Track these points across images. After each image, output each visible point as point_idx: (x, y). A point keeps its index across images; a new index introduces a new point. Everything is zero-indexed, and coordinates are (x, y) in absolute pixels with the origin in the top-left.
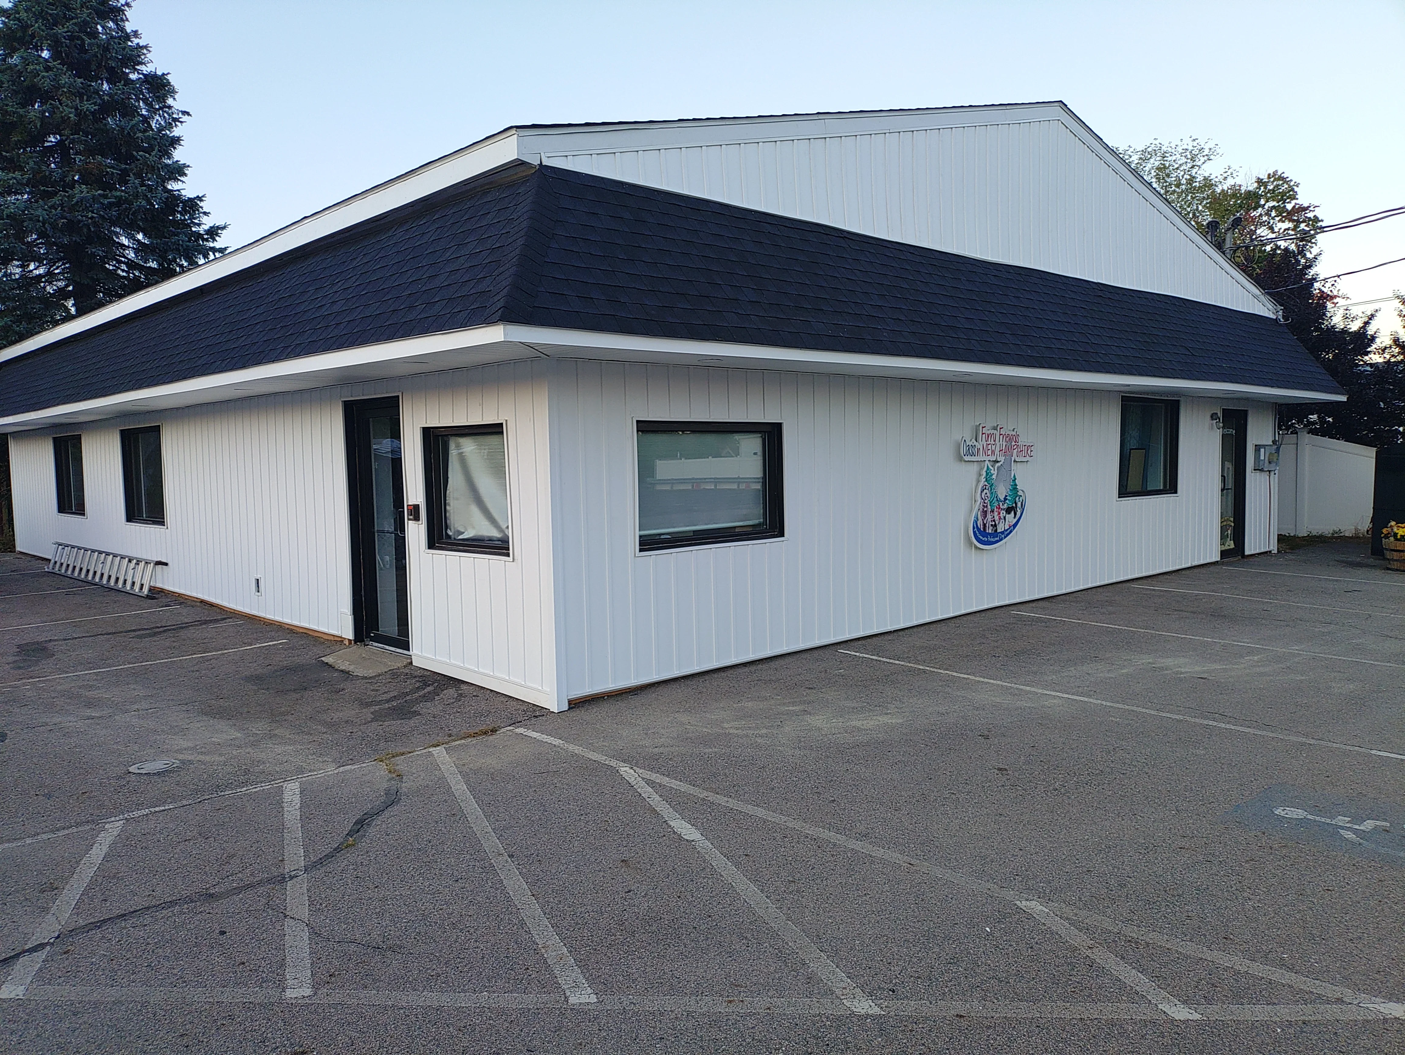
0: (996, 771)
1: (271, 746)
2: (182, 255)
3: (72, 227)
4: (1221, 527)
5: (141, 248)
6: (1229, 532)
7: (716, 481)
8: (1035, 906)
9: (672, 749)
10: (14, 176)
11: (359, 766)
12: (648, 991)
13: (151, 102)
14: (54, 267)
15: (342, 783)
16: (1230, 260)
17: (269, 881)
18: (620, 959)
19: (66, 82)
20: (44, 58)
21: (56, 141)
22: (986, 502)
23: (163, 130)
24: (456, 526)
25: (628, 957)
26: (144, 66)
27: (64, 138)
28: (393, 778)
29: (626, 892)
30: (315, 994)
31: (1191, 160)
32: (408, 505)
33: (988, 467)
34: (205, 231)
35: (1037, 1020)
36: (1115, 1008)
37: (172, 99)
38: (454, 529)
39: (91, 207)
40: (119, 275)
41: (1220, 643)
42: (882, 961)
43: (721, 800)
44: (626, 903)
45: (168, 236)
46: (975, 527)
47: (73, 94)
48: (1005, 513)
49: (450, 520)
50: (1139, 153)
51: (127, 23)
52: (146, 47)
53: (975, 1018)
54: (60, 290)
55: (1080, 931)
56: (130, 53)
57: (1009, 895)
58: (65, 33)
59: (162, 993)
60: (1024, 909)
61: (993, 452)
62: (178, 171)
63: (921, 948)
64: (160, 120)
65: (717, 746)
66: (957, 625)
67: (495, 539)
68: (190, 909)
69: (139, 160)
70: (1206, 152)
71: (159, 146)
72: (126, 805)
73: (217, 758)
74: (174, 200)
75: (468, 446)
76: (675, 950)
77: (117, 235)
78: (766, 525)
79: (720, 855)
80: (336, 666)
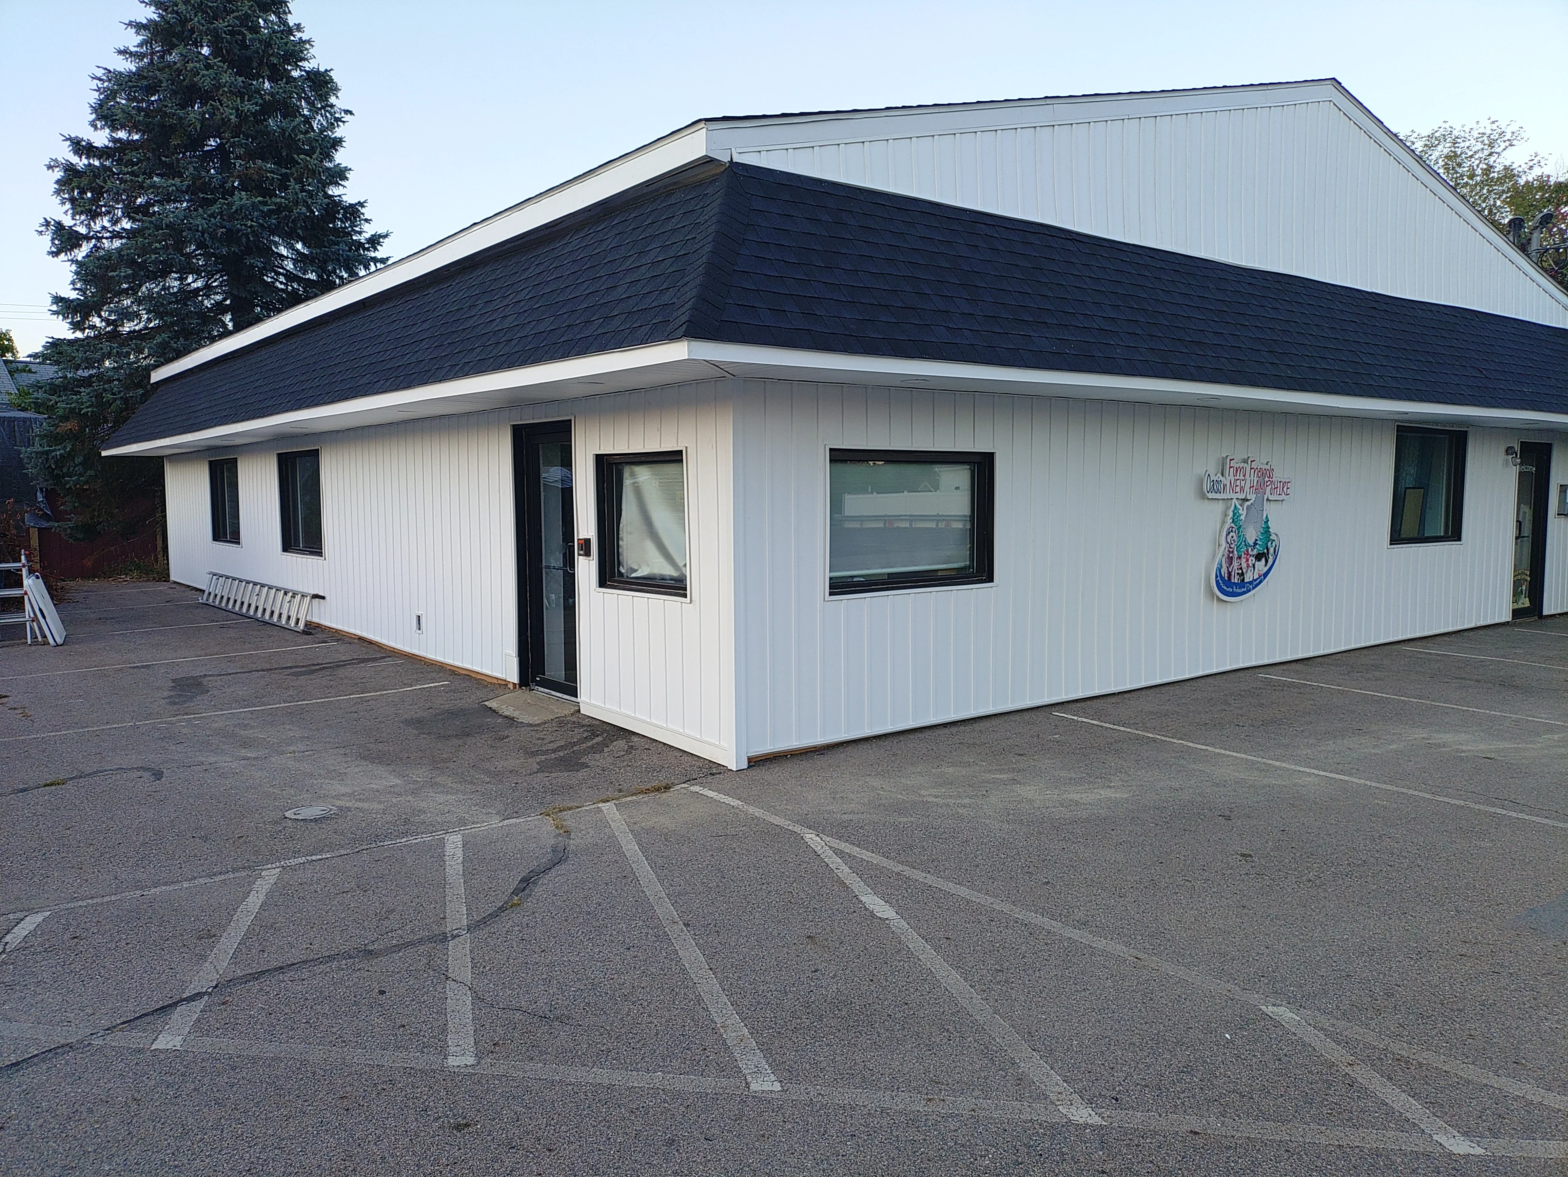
0: (1239, 857)
1: (432, 794)
2: (342, 266)
3: (231, 236)
4: (1514, 582)
5: (300, 259)
6: (1524, 587)
7: (912, 518)
8: (1284, 1013)
9: (863, 817)
10: (173, 182)
11: (524, 820)
12: (837, 1082)
13: (313, 101)
14: (212, 280)
15: (507, 837)
16: (1537, 264)
17: (430, 939)
18: (807, 1045)
19: (227, 82)
20: (204, 55)
21: (216, 144)
22: (1232, 546)
23: (325, 131)
24: (629, 563)
25: (815, 1043)
26: (306, 62)
27: (224, 141)
28: (561, 834)
29: (812, 972)
30: (479, 1063)
31: (1489, 146)
32: (578, 540)
33: (1235, 506)
34: (366, 239)
35: (1287, 1143)
36: (1380, 1136)
37: (335, 97)
38: (627, 565)
39: (250, 215)
40: (277, 288)
41: (1511, 717)
42: (1103, 1065)
43: (919, 875)
44: (813, 984)
45: (328, 245)
46: (1219, 575)
47: (234, 94)
48: (1254, 559)
49: (622, 555)
50: (1424, 139)
51: (289, 15)
52: (308, 41)
53: (1212, 1136)
54: (218, 304)
55: (1338, 1045)
56: (292, 48)
57: (1254, 998)
58: (226, 27)
59: (322, 1052)
60: (1271, 1015)
61: (1242, 489)
62: (339, 175)
63: (1149, 1053)
64: (322, 120)
65: (914, 815)
66: (1194, 689)
67: (668, 578)
68: (349, 965)
69: (300, 164)
70: (1508, 136)
71: (321, 149)
72: (283, 851)
73: (376, 806)
74: (334, 206)
75: (643, 475)
76: (868, 1039)
77: (277, 244)
78: (973, 567)
79: (917, 937)
80: (500, 711)
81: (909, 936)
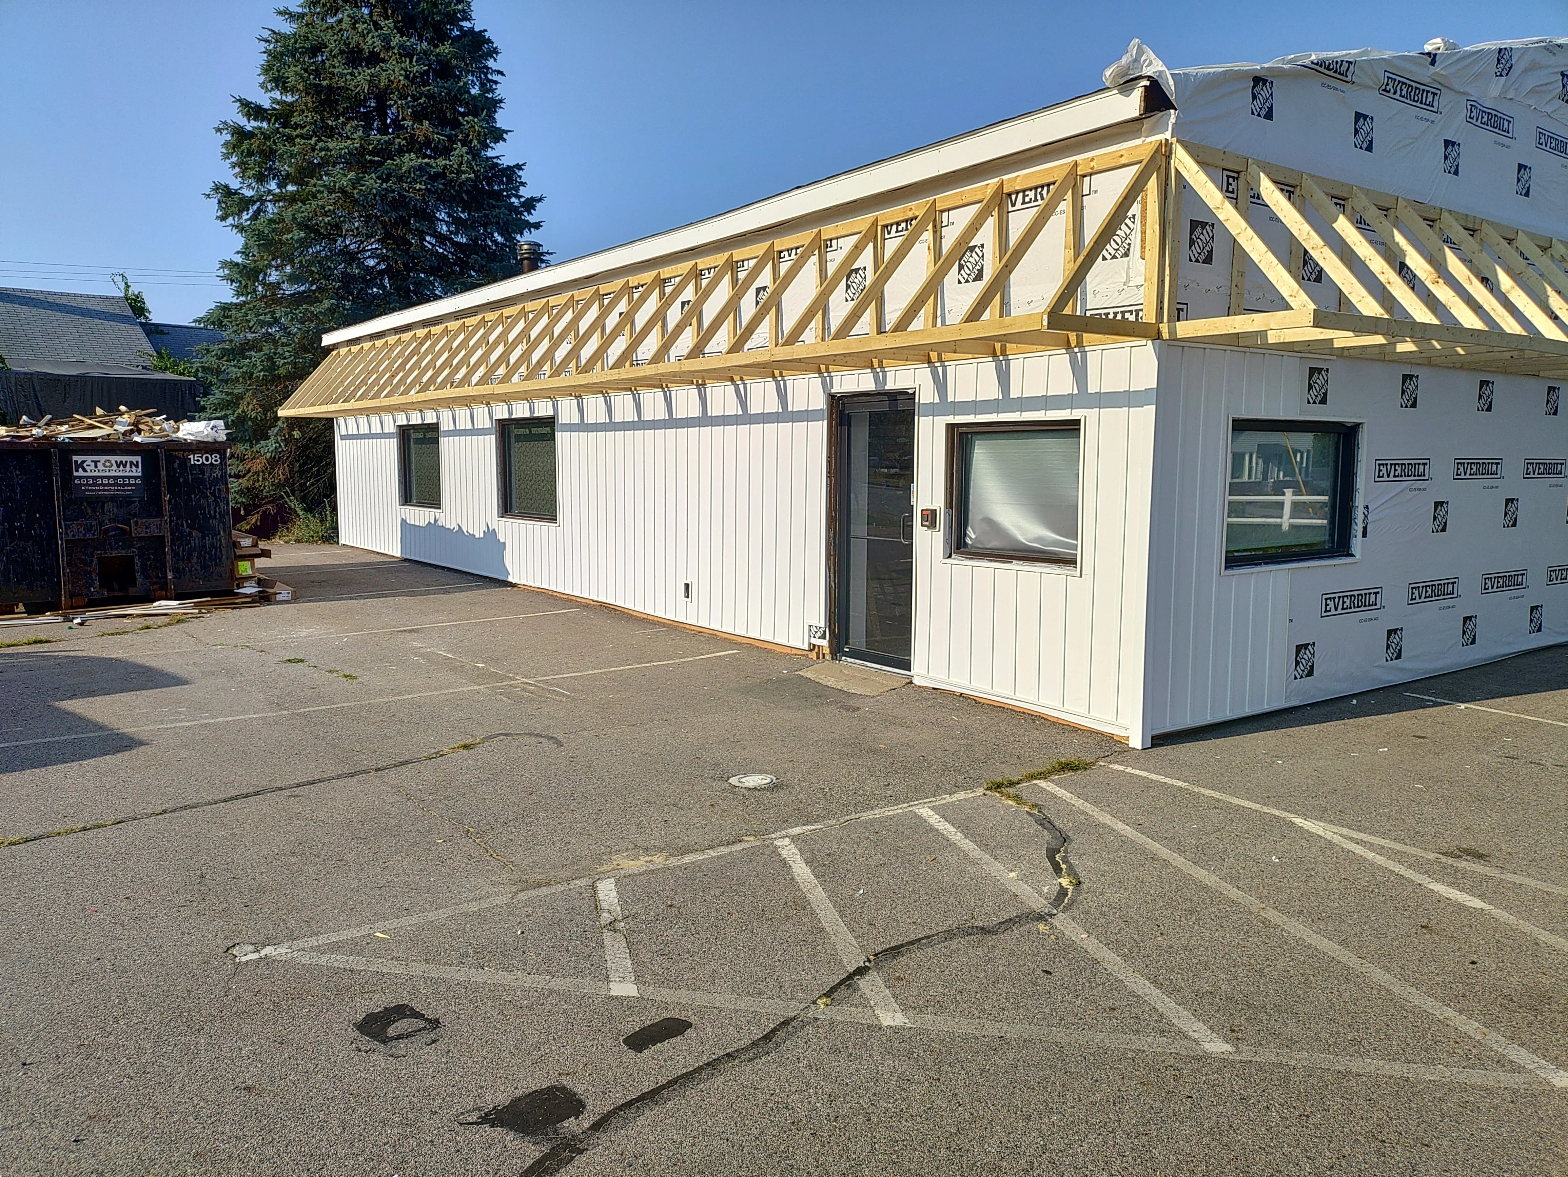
26: (466, 22)
28: (1030, 811)
30: (1239, 1050)
32: (922, 510)
34: (522, 202)
37: (491, 58)
62: (497, 136)
72: (771, 821)
74: (491, 168)
78: (1333, 542)
79: (1536, 929)
80: (821, 681)
81: (1527, 927)
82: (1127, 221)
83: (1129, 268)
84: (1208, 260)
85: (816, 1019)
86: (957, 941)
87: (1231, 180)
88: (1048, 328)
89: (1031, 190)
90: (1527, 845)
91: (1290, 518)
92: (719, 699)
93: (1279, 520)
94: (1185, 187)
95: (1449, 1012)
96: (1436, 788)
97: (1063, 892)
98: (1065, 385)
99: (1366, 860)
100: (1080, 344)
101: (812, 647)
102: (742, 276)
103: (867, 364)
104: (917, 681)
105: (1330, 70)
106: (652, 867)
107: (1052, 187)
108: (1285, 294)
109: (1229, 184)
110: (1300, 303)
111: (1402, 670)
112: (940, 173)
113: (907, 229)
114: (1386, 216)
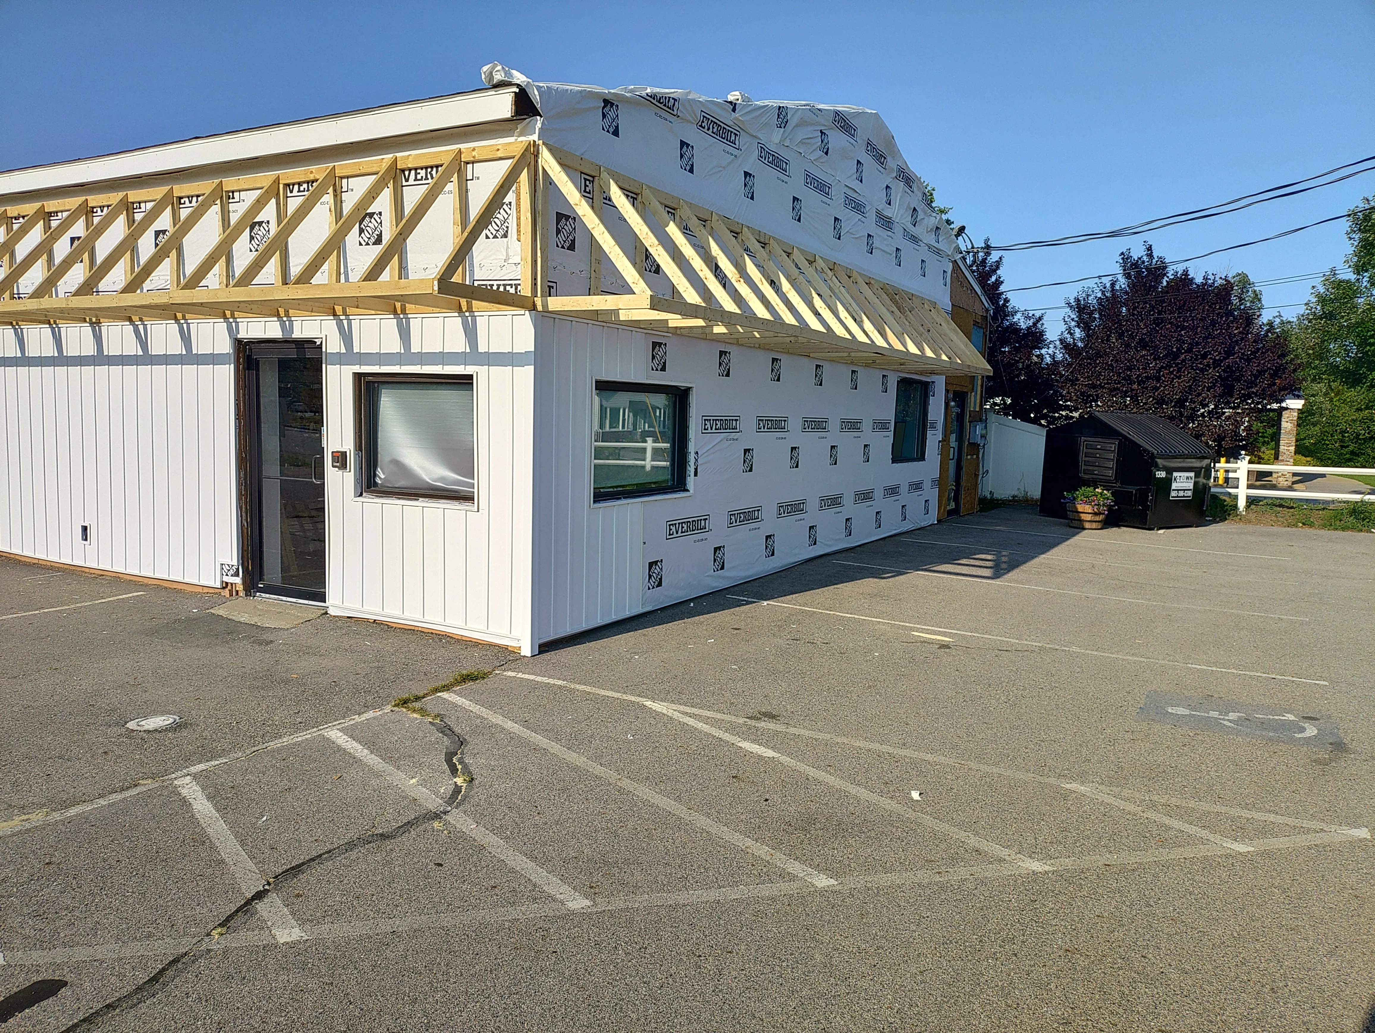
6: (953, 494)
8: (1078, 787)
15: (385, 728)
28: (433, 721)
32: (332, 452)
60: (1072, 789)
78: (674, 481)
79: (808, 767)
80: (234, 618)
81: (802, 767)
82: (505, 206)
83: (508, 247)
84: (572, 247)
85: (209, 951)
86: (357, 850)
87: (588, 182)
88: (438, 293)
89: (422, 169)
90: (803, 704)
91: (652, 460)
92: (120, 643)
93: (643, 462)
94: (551, 184)
95: (749, 842)
96: (746, 667)
97: (457, 790)
98: (459, 344)
99: (696, 729)
100: (470, 309)
101: (225, 585)
102: (138, 217)
103: (273, 313)
104: (332, 611)
105: (661, 103)
106: (28, 826)
107: (440, 168)
108: (629, 281)
109: (586, 186)
110: (640, 289)
111: (724, 578)
112: (338, 143)
113: (308, 190)
114: (704, 226)
